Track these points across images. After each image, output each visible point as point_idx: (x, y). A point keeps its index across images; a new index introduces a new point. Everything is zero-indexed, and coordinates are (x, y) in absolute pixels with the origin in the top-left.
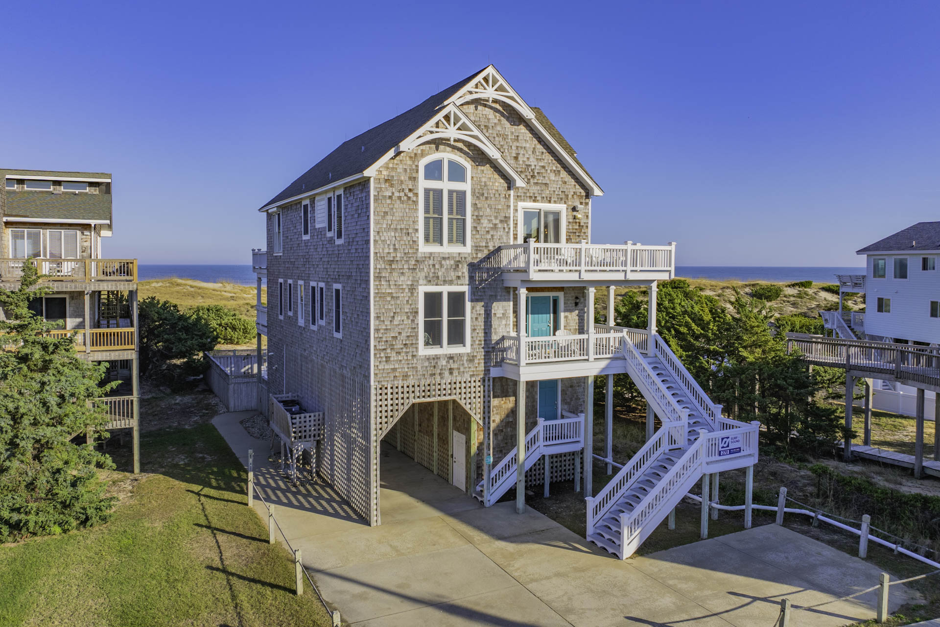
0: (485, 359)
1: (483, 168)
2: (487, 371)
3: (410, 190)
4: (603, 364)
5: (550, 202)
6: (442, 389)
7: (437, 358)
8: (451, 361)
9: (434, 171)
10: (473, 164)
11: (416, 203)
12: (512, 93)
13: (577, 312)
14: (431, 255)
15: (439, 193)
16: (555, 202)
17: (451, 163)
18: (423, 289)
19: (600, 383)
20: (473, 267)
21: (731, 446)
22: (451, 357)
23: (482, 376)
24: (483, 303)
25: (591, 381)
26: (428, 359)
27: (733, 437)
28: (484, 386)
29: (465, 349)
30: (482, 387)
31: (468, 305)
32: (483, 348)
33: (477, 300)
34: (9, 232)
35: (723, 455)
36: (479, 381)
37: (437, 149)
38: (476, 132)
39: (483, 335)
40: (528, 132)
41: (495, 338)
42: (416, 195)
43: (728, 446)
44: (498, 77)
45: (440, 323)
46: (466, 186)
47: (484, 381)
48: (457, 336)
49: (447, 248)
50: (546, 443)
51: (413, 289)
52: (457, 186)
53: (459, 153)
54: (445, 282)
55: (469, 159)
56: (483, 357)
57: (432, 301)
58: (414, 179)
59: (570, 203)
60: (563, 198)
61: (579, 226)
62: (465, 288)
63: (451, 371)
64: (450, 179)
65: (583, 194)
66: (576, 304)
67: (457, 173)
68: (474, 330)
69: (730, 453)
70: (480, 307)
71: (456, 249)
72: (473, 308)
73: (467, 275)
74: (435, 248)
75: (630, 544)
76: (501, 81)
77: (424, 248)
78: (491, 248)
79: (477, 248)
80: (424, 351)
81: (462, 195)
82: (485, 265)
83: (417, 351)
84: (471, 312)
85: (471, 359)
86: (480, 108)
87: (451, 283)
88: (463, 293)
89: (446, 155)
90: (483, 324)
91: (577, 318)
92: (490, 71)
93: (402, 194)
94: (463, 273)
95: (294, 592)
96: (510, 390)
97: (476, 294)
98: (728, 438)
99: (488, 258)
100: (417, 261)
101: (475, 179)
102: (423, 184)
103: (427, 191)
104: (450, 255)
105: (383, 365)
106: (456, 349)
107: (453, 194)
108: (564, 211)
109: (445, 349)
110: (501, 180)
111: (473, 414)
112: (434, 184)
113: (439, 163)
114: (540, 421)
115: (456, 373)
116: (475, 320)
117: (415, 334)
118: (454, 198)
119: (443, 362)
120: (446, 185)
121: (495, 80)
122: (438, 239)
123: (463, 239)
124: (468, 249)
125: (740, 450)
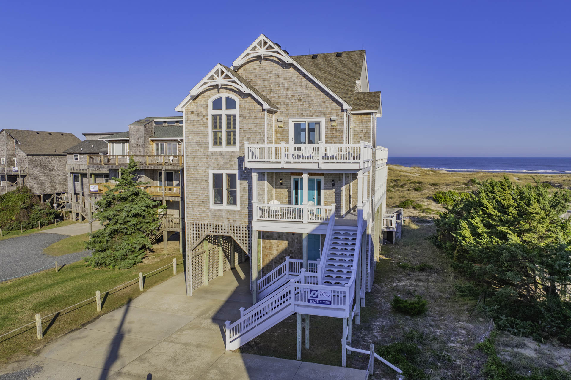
0: (249, 215)
1: (246, 99)
2: (250, 222)
3: (204, 116)
4: (314, 226)
5: (312, 116)
6: (223, 229)
7: (220, 211)
8: (228, 214)
9: (217, 104)
10: (240, 97)
11: (207, 123)
12: (277, 49)
13: (334, 190)
14: (216, 153)
15: (221, 116)
16: (317, 116)
17: (228, 99)
18: (211, 172)
20: (241, 160)
21: (320, 298)
22: (228, 211)
23: (247, 225)
24: (247, 181)
26: (215, 210)
27: (323, 291)
28: (249, 231)
29: (237, 207)
30: (247, 231)
31: (238, 182)
32: (248, 208)
33: (244, 179)
34: (154, 143)
35: (312, 303)
36: (246, 227)
37: (218, 91)
38: (234, 79)
39: (247, 200)
40: (296, 71)
42: (207, 119)
43: (317, 297)
44: (267, 40)
45: (222, 192)
46: (236, 112)
47: (249, 228)
49: (225, 148)
50: (291, 273)
51: (206, 171)
52: (231, 112)
53: (231, 92)
54: (224, 168)
55: (237, 95)
56: (247, 213)
57: (218, 178)
58: (207, 110)
59: (328, 116)
60: (323, 112)
61: (336, 131)
62: (236, 172)
63: (228, 219)
64: (227, 108)
65: (339, 109)
66: (334, 185)
67: (231, 104)
68: (241, 197)
69: (319, 303)
70: (245, 182)
71: (231, 149)
72: (241, 184)
73: (237, 163)
74: (218, 149)
76: (269, 43)
77: (212, 149)
79: (243, 148)
80: (212, 206)
81: (234, 116)
83: (209, 206)
84: (240, 186)
85: (240, 214)
86: (262, 61)
87: (227, 169)
88: (236, 175)
89: (224, 95)
90: (247, 193)
91: (334, 194)
92: (262, 38)
93: (199, 119)
94: (235, 163)
96: (283, 236)
97: (243, 175)
98: (317, 291)
100: (208, 156)
101: (241, 106)
102: (211, 112)
103: (215, 117)
104: (227, 152)
105: (191, 212)
106: (232, 207)
107: (228, 116)
108: (323, 121)
109: (225, 206)
110: (259, 106)
111: (241, 246)
112: (217, 112)
113: (220, 99)
114: (287, 258)
115: (231, 221)
116: (243, 189)
117: (208, 196)
118: (231, 119)
119: (224, 214)
120: (224, 112)
121: (265, 43)
122: (221, 144)
123: (235, 144)
124: (237, 148)
125: (330, 303)
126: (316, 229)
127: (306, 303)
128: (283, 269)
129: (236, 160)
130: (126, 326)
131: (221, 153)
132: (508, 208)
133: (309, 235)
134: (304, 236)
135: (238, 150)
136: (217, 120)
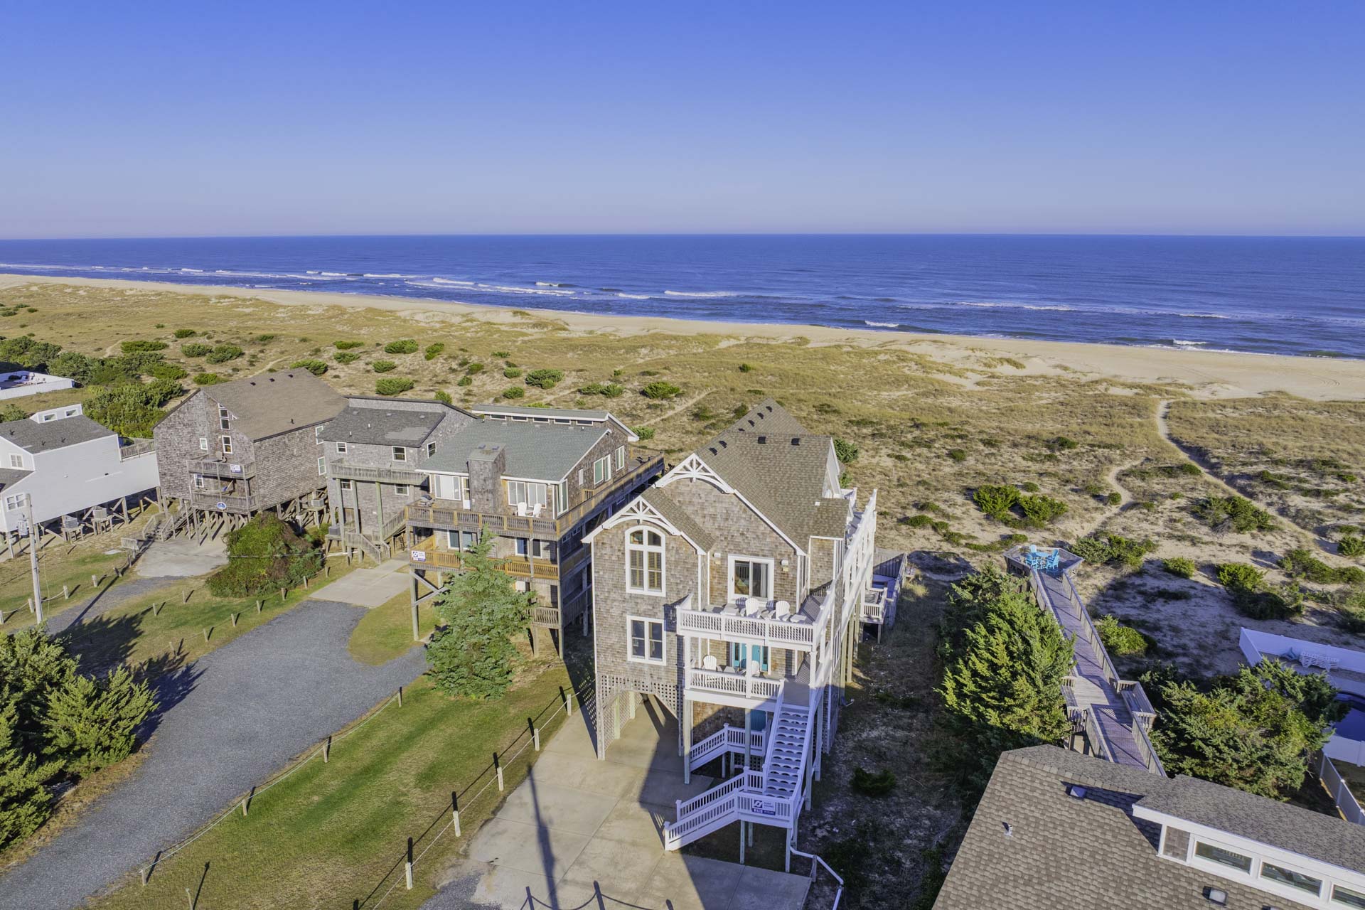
2: (680, 681)
3: (619, 551)
4: (758, 702)
5: (758, 555)
6: (646, 686)
7: (641, 665)
8: (652, 669)
9: (637, 538)
11: (624, 559)
12: (714, 475)
14: (636, 597)
15: (641, 553)
16: (763, 556)
17: (650, 533)
18: (629, 618)
20: (667, 608)
21: (764, 808)
22: (652, 666)
23: (676, 684)
24: (676, 633)
26: (634, 663)
27: (767, 802)
28: (678, 691)
29: (663, 662)
30: (676, 691)
31: (664, 633)
32: (677, 665)
33: (672, 631)
35: (756, 812)
38: (659, 516)
39: (677, 656)
42: (623, 554)
43: (761, 807)
44: (701, 461)
45: (643, 642)
46: (661, 549)
48: (657, 653)
49: (646, 591)
50: (730, 743)
51: (622, 617)
52: (655, 549)
54: (646, 615)
56: (677, 671)
57: (638, 628)
58: (622, 544)
59: (777, 558)
61: (788, 577)
62: (661, 622)
63: (652, 676)
64: (650, 544)
67: (655, 540)
68: (669, 651)
69: (764, 813)
71: (655, 593)
72: (667, 636)
73: (663, 611)
74: (638, 591)
76: (703, 465)
77: (629, 590)
78: (683, 595)
79: (669, 594)
80: (631, 658)
81: (659, 555)
82: (676, 607)
83: (626, 658)
84: (666, 638)
85: (667, 670)
87: (650, 616)
88: (661, 625)
89: (645, 527)
90: (676, 650)
92: (694, 456)
93: (613, 553)
94: (660, 611)
97: (671, 626)
98: (761, 801)
99: (680, 601)
100: (625, 598)
101: (668, 545)
102: (630, 546)
103: (632, 552)
104: (649, 597)
105: (603, 662)
106: (655, 662)
107: (651, 554)
108: (771, 562)
109: (647, 660)
111: (669, 708)
112: (637, 547)
113: (640, 533)
114: (726, 726)
115: (655, 678)
116: (670, 643)
117: (625, 647)
118: (655, 560)
119: (646, 669)
120: (646, 548)
121: (699, 464)
122: (641, 584)
123: (659, 585)
124: (662, 593)
125: (774, 814)
126: (760, 706)
127: (750, 812)
128: (721, 738)
129: (662, 608)
130: (543, 814)
131: (642, 597)
132: (1001, 667)
133: (753, 711)
134: (746, 712)
135: (664, 595)
136: (636, 557)
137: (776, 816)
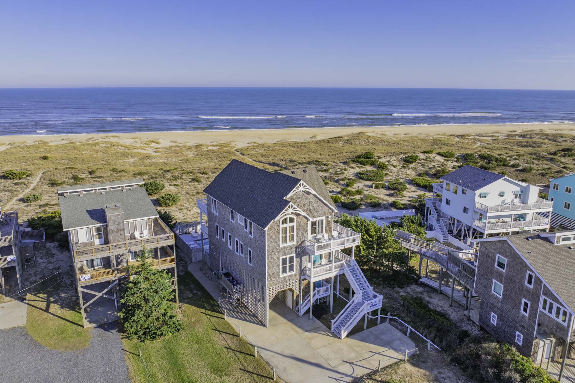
1: (299, 218)
2: (300, 277)
3: (277, 229)
4: (337, 272)
5: (320, 217)
6: (287, 286)
7: (285, 277)
9: (284, 222)
10: (296, 216)
11: (279, 233)
12: (308, 187)
14: (284, 247)
15: (286, 228)
16: (322, 217)
17: (290, 218)
18: (281, 258)
19: (336, 277)
20: (297, 248)
21: (374, 304)
22: (290, 276)
23: (299, 279)
25: (333, 278)
26: (283, 278)
27: (375, 301)
28: (300, 282)
29: (294, 273)
31: (295, 259)
32: (299, 271)
35: (372, 307)
36: (298, 281)
38: (298, 209)
39: (299, 267)
41: (303, 267)
42: (279, 230)
45: (286, 267)
46: (294, 224)
48: (291, 268)
49: (289, 244)
50: (318, 295)
51: (278, 259)
52: (292, 224)
54: (288, 254)
56: (299, 274)
57: (284, 261)
58: (279, 226)
60: (324, 214)
61: (330, 222)
62: (294, 255)
63: (290, 280)
64: (289, 223)
65: (331, 211)
67: (291, 220)
68: (296, 266)
69: (374, 306)
70: (298, 259)
71: (291, 244)
73: (294, 251)
74: (285, 245)
75: (344, 334)
76: (305, 184)
77: (282, 245)
78: (302, 241)
79: (297, 242)
80: (282, 275)
81: (293, 226)
82: (300, 246)
83: (280, 276)
84: (296, 261)
85: (296, 275)
87: (290, 254)
89: (288, 216)
90: (299, 264)
92: (301, 182)
93: (275, 231)
95: (254, 356)
97: (297, 256)
98: (373, 302)
99: (301, 244)
100: (280, 250)
101: (297, 221)
102: (282, 226)
103: (282, 228)
104: (289, 246)
105: (270, 282)
106: (291, 273)
107: (290, 227)
108: (324, 218)
109: (288, 274)
110: (305, 219)
111: (296, 291)
112: (285, 226)
113: (286, 219)
114: (317, 289)
116: (297, 263)
117: (279, 271)
118: (292, 229)
119: (287, 278)
120: (288, 225)
121: (303, 184)
122: (286, 241)
123: (293, 240)
124: (295, 243)
127: (369, 308)
129: (294, 249)
131: (287, 247)
136: (285, 230)
137: (377, 305)
